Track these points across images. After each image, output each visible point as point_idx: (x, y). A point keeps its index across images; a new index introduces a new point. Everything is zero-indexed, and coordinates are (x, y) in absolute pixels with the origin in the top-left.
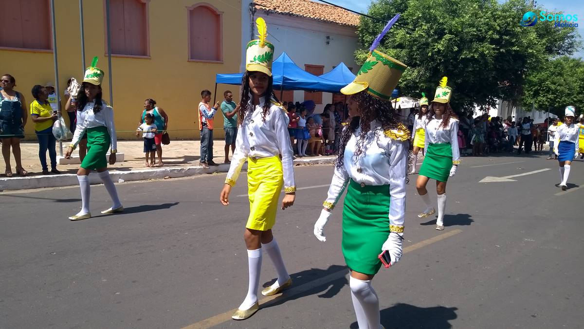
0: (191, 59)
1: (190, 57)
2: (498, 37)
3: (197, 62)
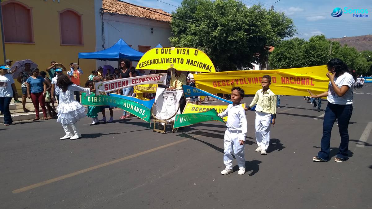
0: (62, 44)
1: (61, 43)
2: (248, 27)
3: (67, 46)
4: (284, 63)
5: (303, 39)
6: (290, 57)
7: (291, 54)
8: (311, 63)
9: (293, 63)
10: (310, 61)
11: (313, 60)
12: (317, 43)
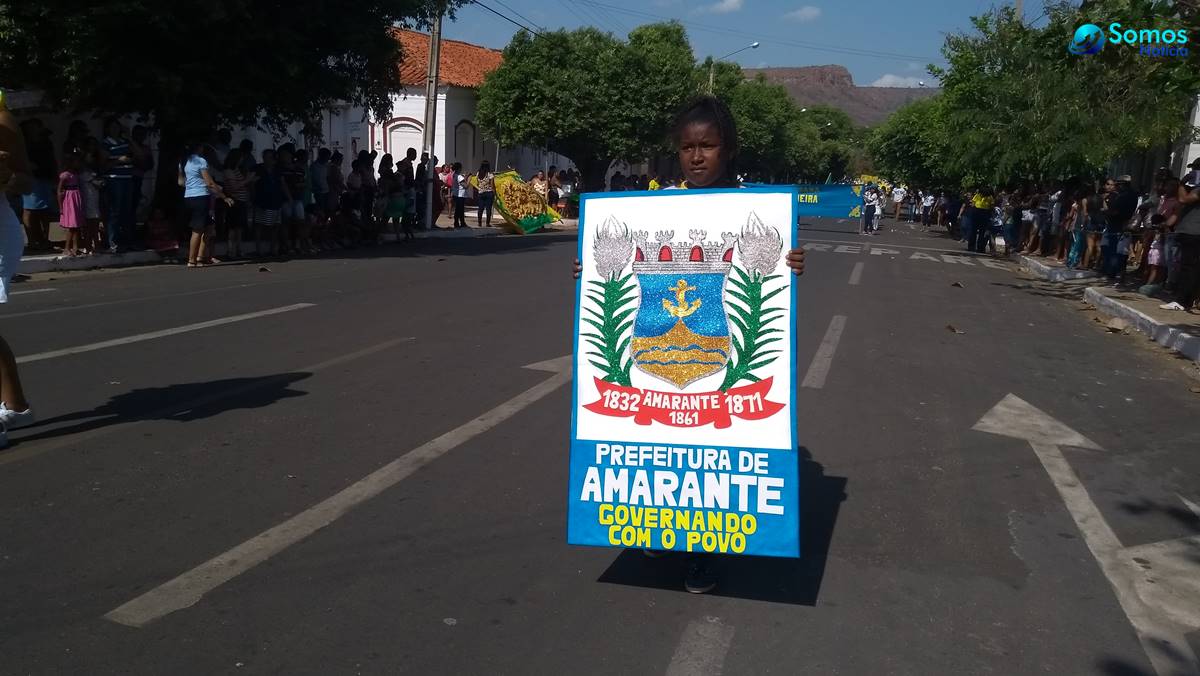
4: (534, 120)
5: (611, 34)
6: (554, 96)
7: (557, 85)
8: (630, 125)
9: (564, 121)
10: (628, 119)
11: (633, 115)
12: (650, 51)
